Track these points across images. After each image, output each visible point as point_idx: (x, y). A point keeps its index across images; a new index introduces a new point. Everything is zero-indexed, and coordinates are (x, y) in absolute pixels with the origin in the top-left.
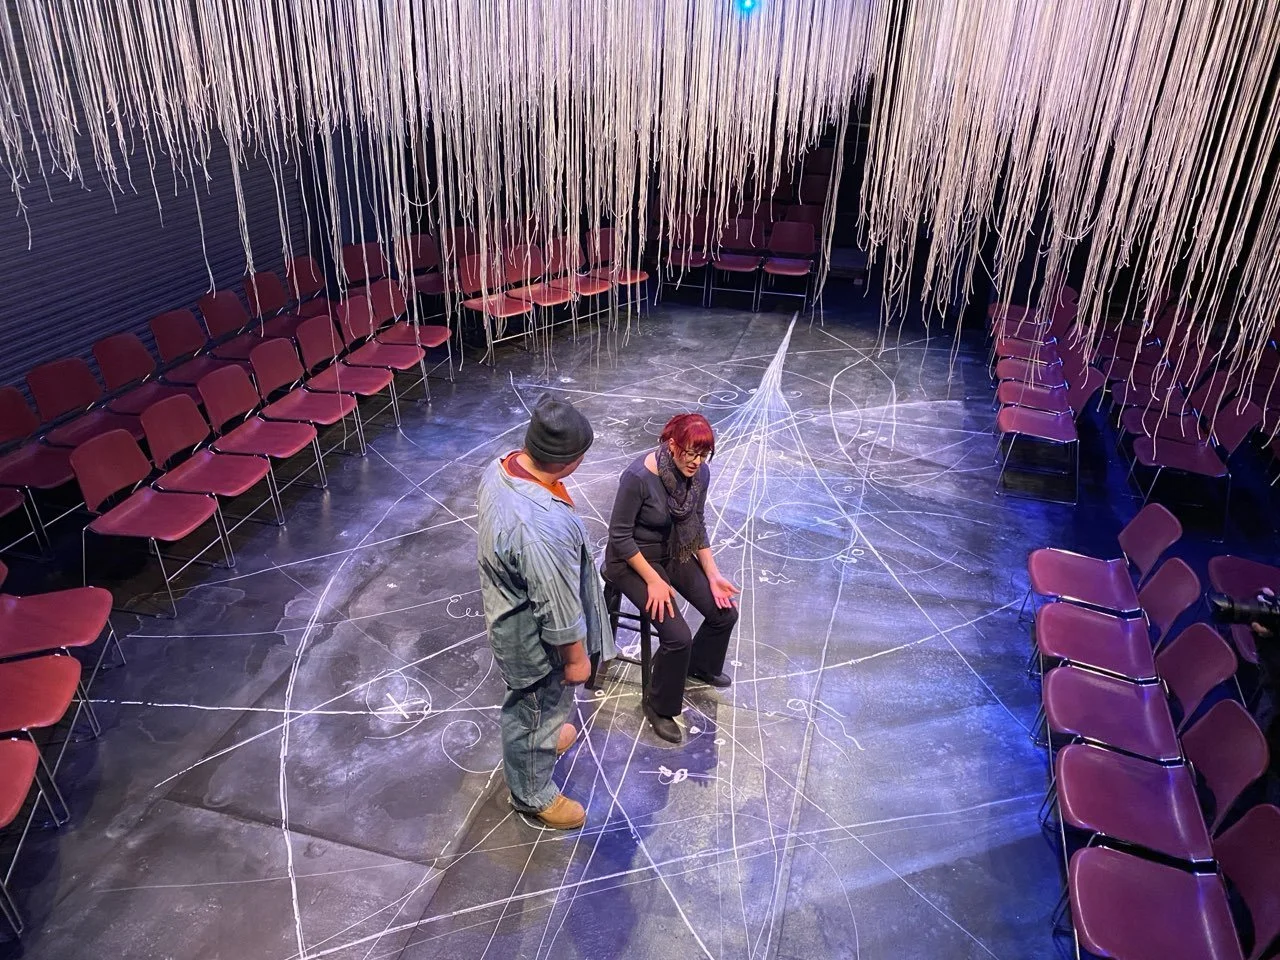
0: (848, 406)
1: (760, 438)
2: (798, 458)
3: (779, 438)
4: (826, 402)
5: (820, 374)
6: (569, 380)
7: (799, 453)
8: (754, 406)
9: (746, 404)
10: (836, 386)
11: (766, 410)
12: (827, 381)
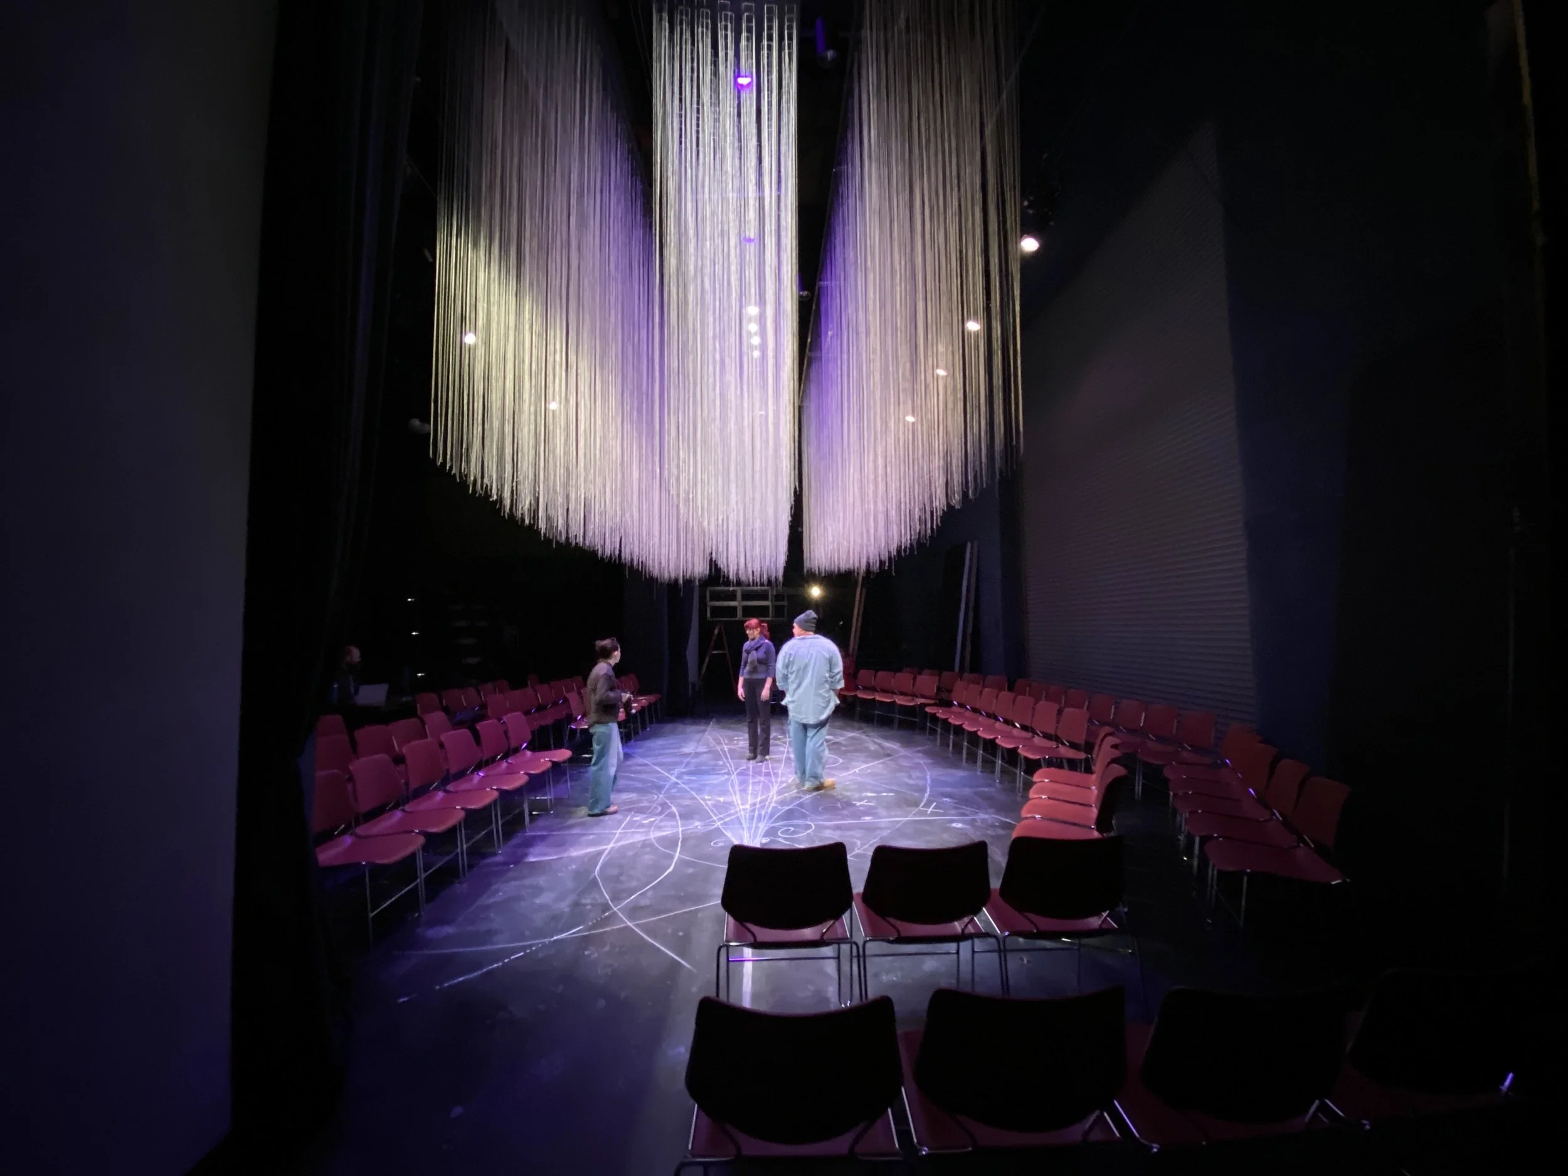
0: (661, 840)
1: (741, 807)
2: (709, 800)
3: (727, 809)
4: (684, 840)
5: (690, 871)
6: (954, 825)
7: (709, 803)
8: (757, 828)
9: (766, 828)
10: (672, 857)
11: (744, 825)
12: (682, 863)
